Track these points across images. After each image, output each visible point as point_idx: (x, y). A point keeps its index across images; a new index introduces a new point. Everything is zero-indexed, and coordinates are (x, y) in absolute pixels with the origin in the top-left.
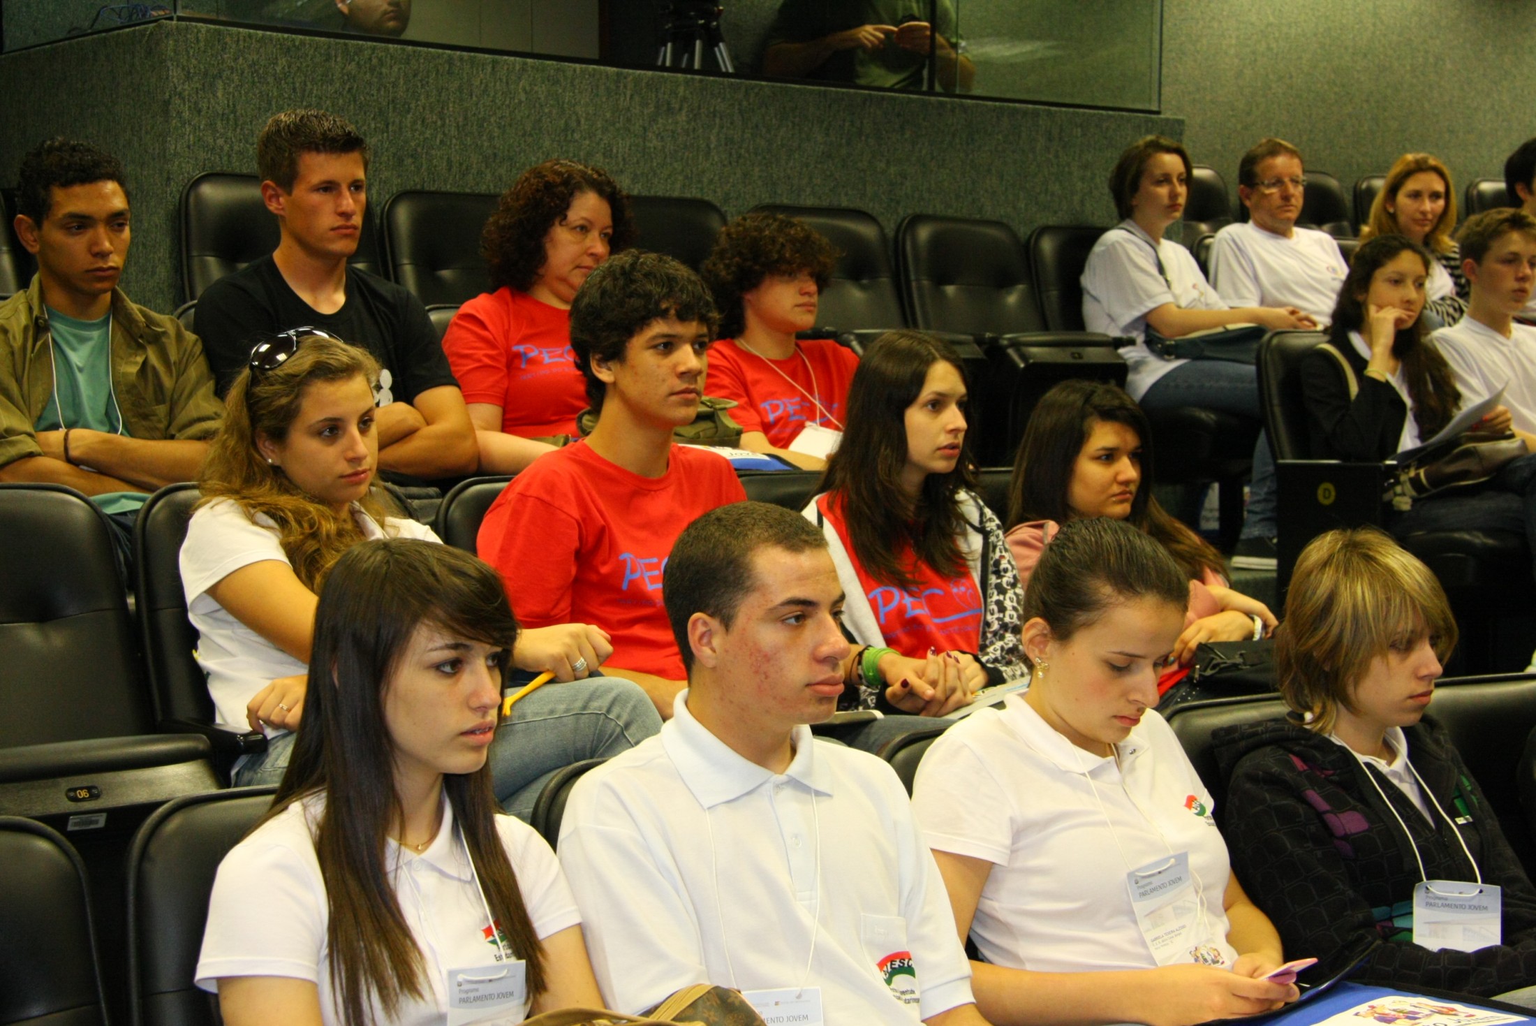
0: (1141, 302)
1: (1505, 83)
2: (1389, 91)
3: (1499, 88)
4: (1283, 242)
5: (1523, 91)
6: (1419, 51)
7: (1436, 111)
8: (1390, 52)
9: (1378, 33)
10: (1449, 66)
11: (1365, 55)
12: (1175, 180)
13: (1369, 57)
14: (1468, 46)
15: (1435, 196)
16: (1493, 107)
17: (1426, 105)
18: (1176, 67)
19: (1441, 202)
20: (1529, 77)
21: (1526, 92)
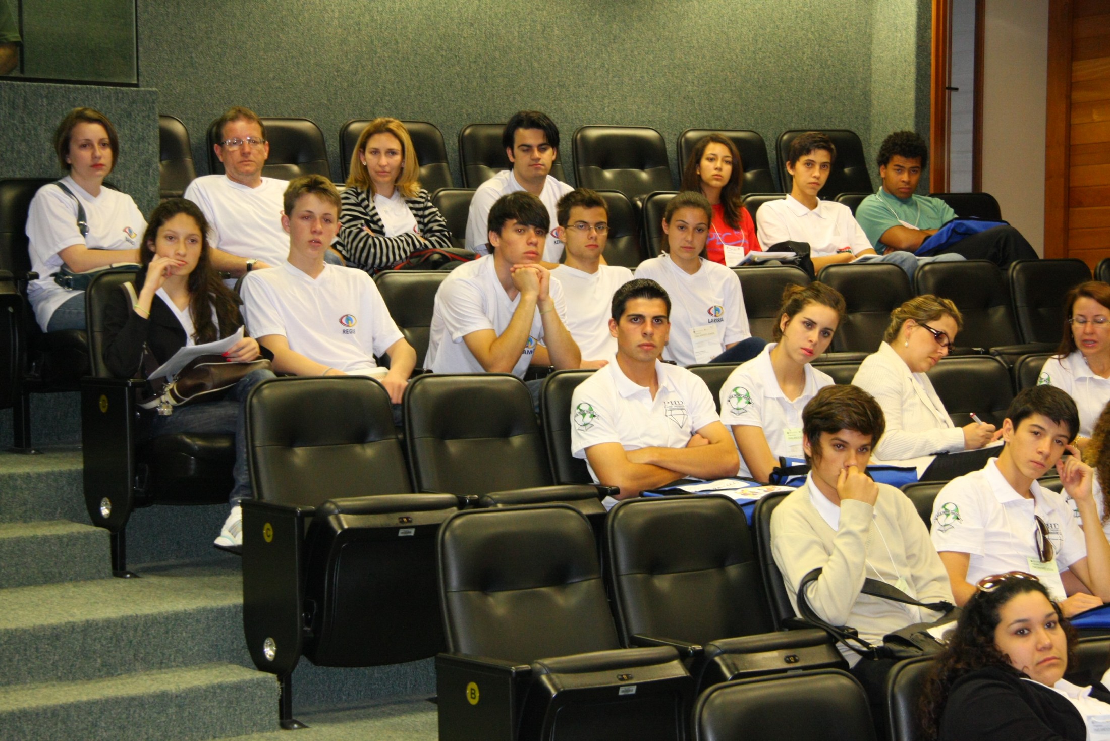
0: (55, 244)
1: (614, 46)
2: (497, 54)
3: (609, 50)
4: (248, 190)
5: (632, 52)
6: (526, 21)
7: (546, 69)
8: (497, 22)
9: (483, 6)
10: (556, 32)
11: (472, 25)
12: (96, 145)
13: (476, 25)
14: (576, 16)
15: (391, 152)
16: (603, 66)
17: (536, 64)
18: (279, 36)
19: (398, 158)
20: (638, 41)
21: (636, 53)
